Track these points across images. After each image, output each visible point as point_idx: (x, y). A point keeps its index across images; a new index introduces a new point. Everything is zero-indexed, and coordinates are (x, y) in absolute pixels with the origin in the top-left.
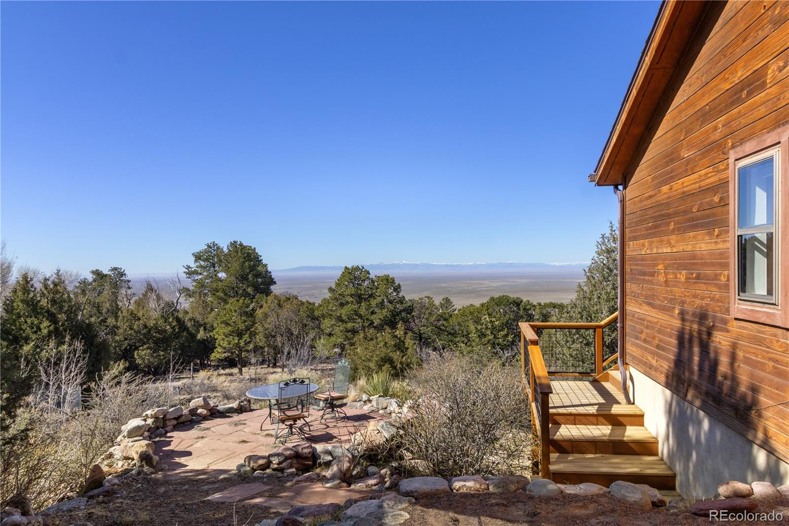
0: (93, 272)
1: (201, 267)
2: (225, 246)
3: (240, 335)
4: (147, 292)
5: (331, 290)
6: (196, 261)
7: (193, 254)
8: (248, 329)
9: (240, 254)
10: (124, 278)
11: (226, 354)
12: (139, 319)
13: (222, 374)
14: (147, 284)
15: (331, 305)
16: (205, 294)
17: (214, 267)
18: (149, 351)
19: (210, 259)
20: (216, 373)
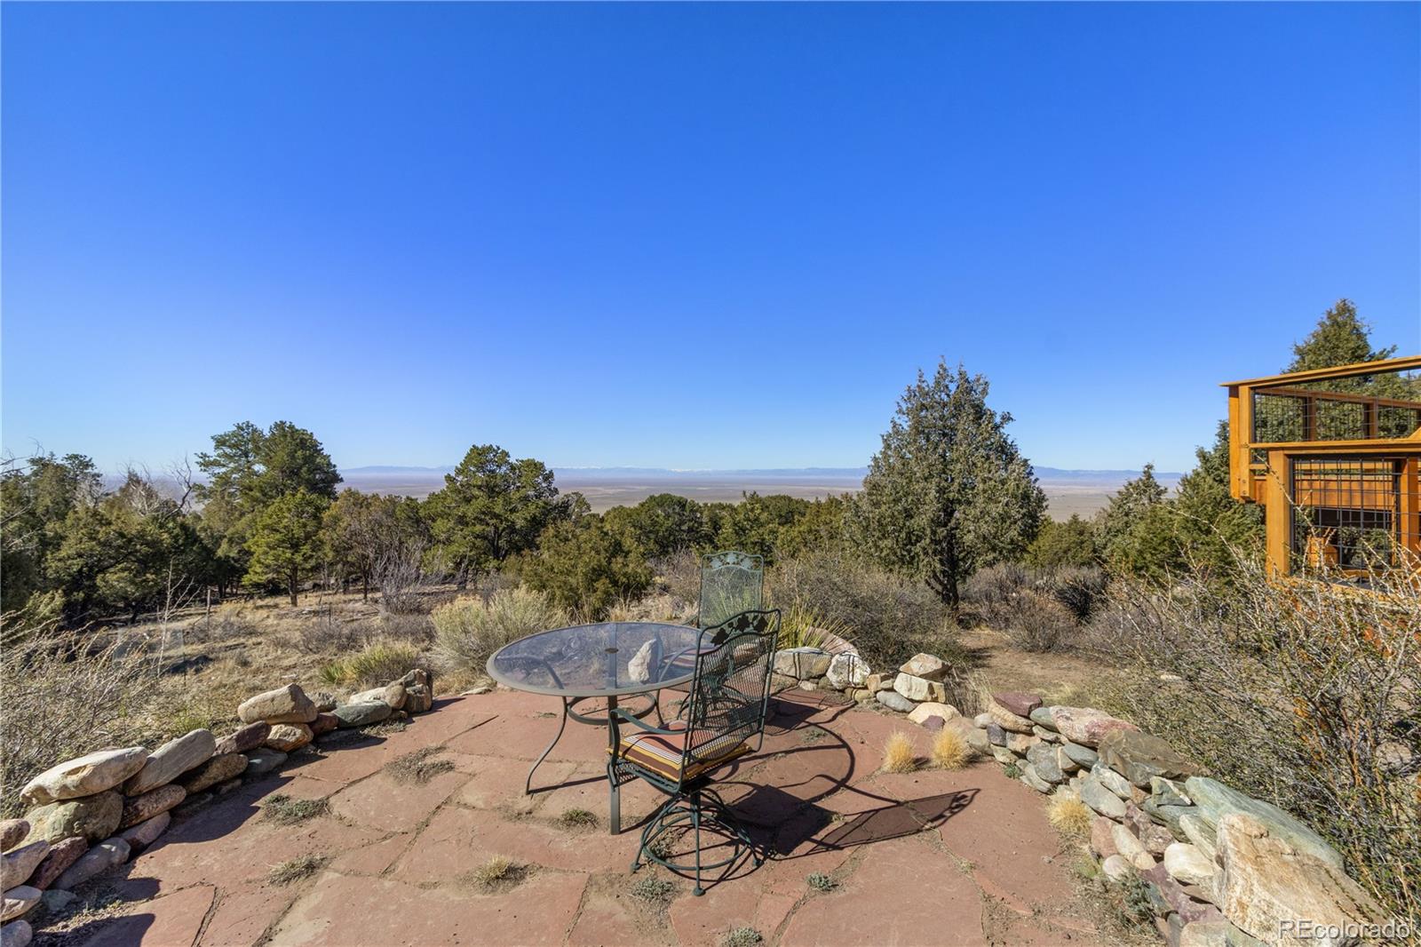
0: (33, 462)
1: (226, 455)
2: (265, 428)
3: (295, 547)
4: (128, 484)
5: (448, 478)
6: (217, 447)
7: (212, 438)
8: (308, 537)
9: (289, 439)
10: (90, 470)
11: (270, 576)
12: (110, 523)
13: (261, 607)
14: (129, 472)
15: (449, 500)
16: (231, 495)
17: (247, 457)
18: (126, 573)
19: (242, 446)
20: (250, 604)
